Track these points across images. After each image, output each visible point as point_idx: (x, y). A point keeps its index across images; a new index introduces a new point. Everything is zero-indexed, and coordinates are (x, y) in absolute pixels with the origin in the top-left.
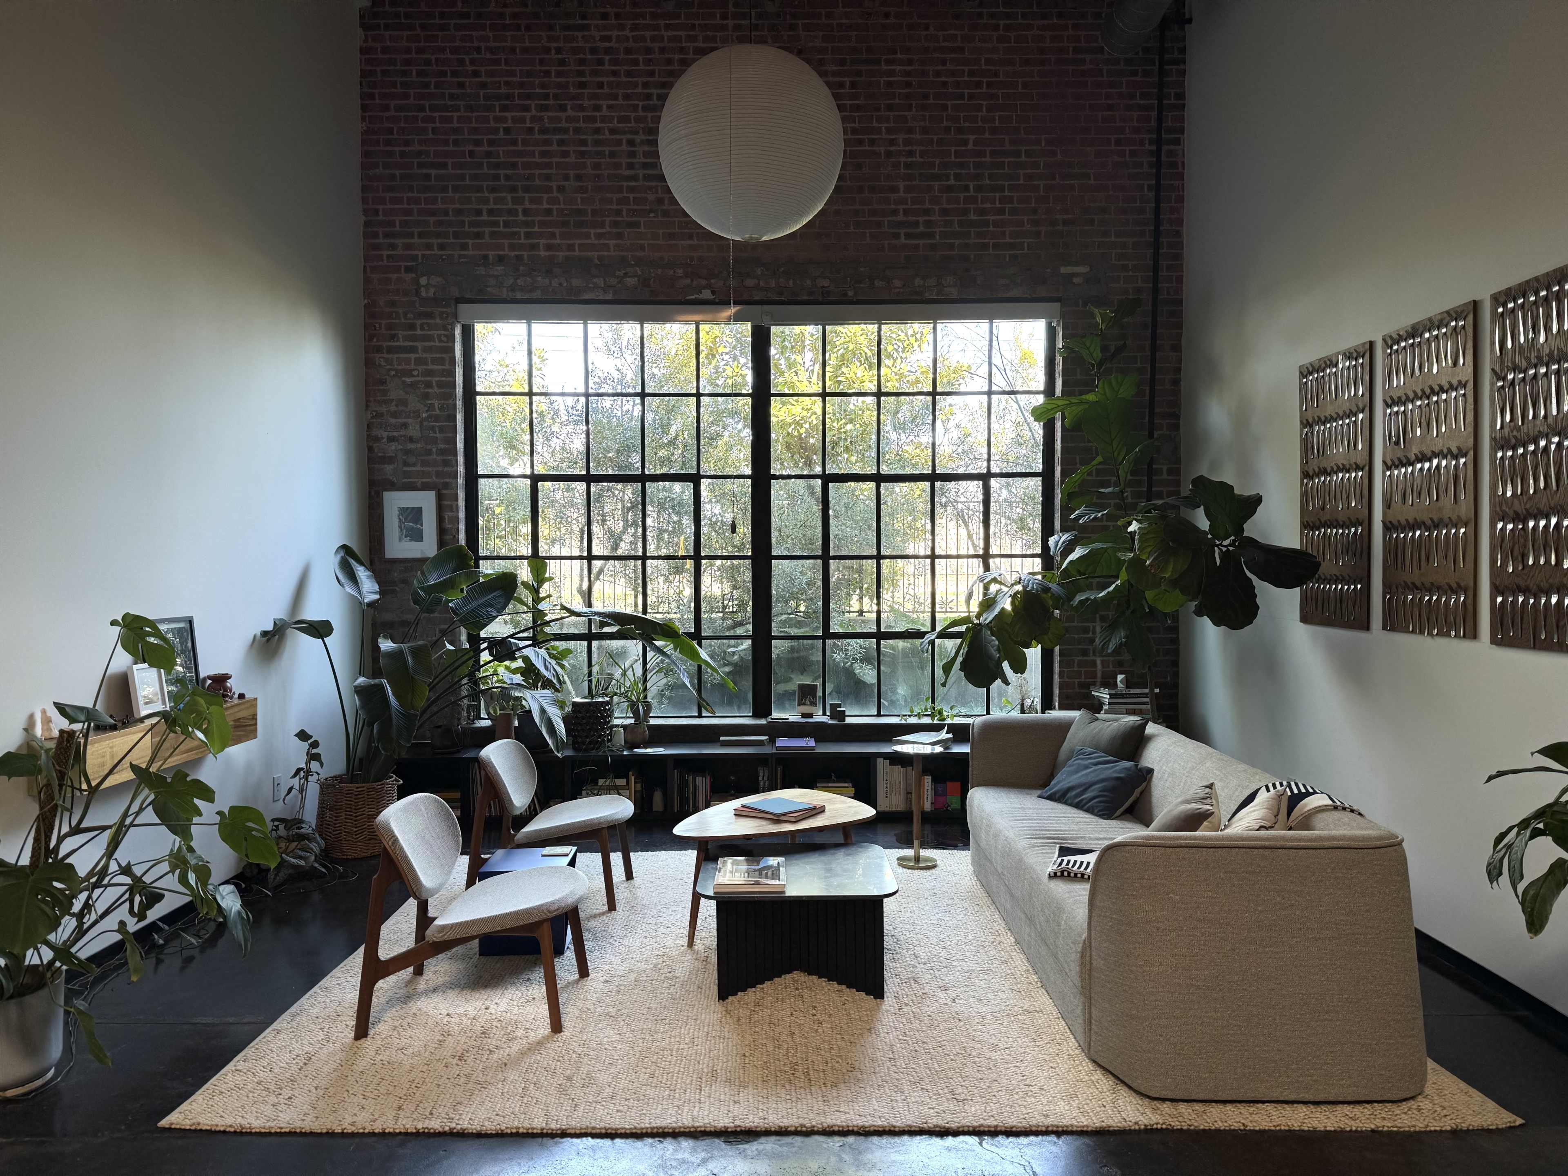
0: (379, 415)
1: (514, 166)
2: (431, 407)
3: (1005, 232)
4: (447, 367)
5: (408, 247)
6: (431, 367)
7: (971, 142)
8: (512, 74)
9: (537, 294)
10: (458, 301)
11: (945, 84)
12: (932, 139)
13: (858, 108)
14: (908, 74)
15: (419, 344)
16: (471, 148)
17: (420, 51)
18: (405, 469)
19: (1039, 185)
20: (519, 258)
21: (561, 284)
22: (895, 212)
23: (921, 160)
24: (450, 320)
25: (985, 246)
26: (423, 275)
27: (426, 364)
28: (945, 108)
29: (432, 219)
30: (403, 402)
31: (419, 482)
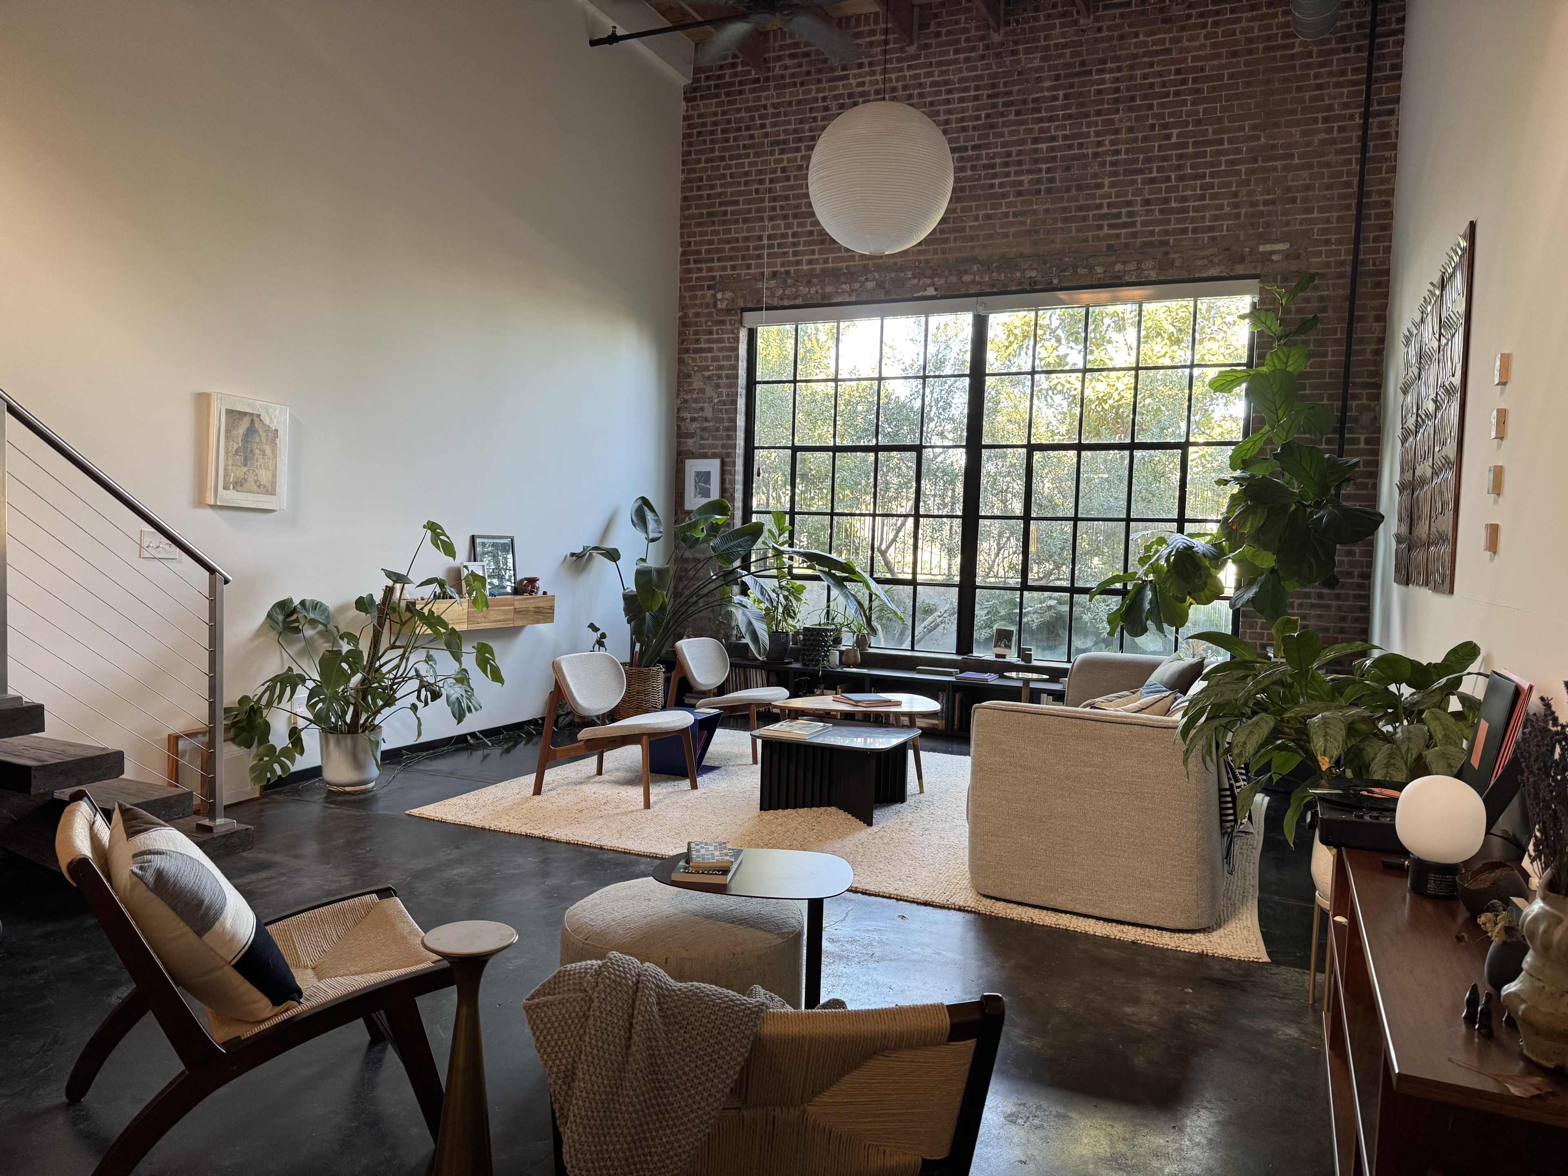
0: (686, 401)
1: (787, 198)
2: (720, 395)
3: (1204, 216)
4: (733, 362)
5: (710, 269)
6: (722, 363)
7: (1175, 136)
8: (789, 123)
9: (799, 301)
10: (743, 310)
11: (1152, 86)
12: (1137, 137)
13: (1070, 117)
14: (1116, 80)
15: (714, 346)
16: (757, 186)
17: (724, 113)
18: (701, 442)
19: (1241, 170)
20: (787, 273)
21: (817, 292)
22: (1099, 206)
23: (1126, 157)
24: (737, 325)
25: (1184, 231)
26: (719, 291)
27: (719, 361)
28: (1151, 107)
29: (727, 246)
30: (702, 391)
31: (710, 452)
